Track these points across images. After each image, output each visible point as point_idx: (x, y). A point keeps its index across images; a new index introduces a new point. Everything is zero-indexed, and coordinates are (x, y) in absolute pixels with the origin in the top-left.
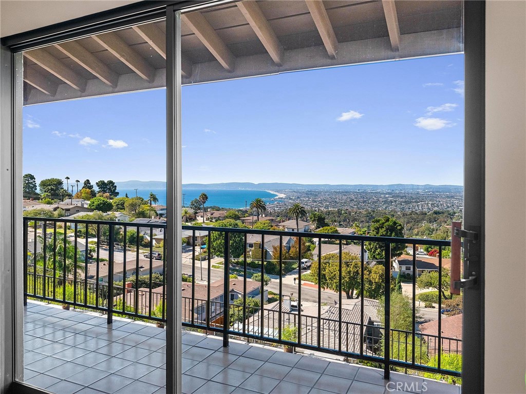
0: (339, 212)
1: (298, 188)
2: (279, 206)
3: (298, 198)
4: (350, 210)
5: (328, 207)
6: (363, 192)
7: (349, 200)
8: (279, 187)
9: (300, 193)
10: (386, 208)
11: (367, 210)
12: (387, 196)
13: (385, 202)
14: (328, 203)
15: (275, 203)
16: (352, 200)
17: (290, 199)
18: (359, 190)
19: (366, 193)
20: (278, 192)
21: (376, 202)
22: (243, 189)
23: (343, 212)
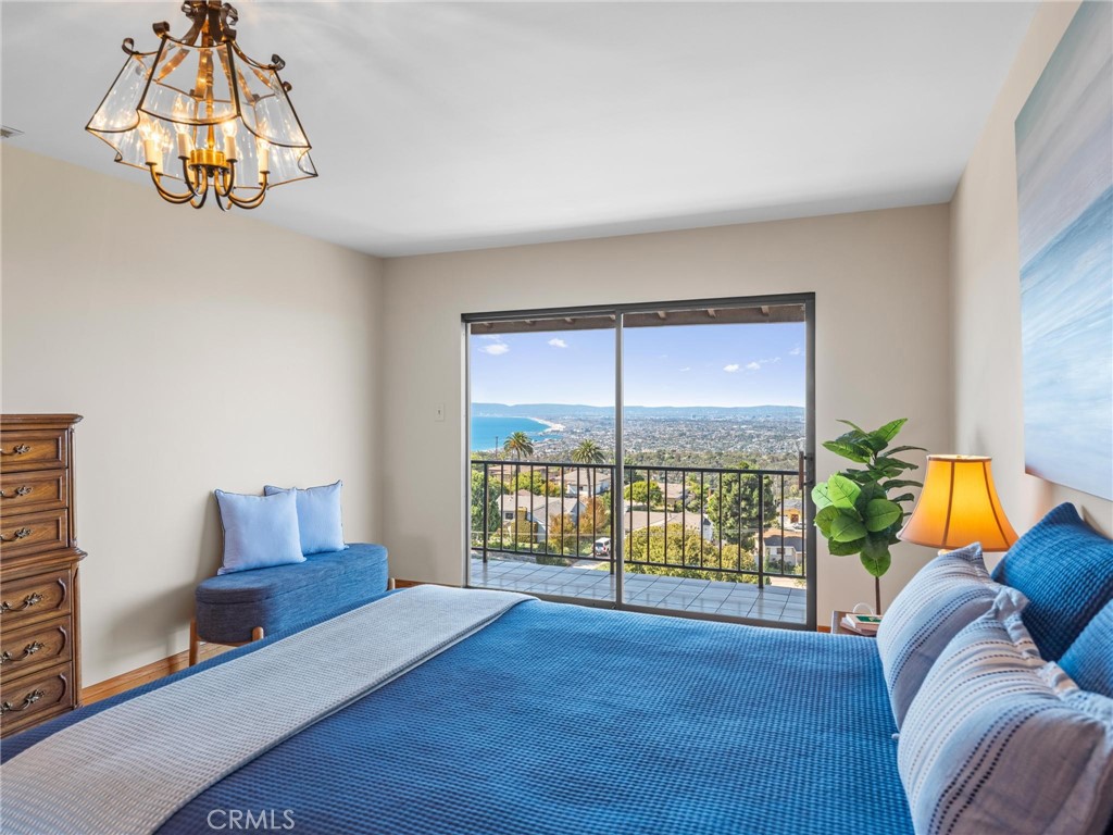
0: (660, 456)
1: (587, 413)
2: (553, 446)
3: (587, 430)
4: (678, 451)
5: (640, 447)
6: (702, 421)
7: (676, 433)
8: (553, 412)
9: (590, 422)
10: (742, 448)
11: (709, 452)
12: (744, 427)
13: (741, 437)
14: (640, 440)
15: (546, 440)
16: (682, 434)
17: (573, 433)
18: (694, 416)
19: (708, 422)
20: (550, 420)
21: (724, 438)
22: (488, 415)
23: (667, 456)
